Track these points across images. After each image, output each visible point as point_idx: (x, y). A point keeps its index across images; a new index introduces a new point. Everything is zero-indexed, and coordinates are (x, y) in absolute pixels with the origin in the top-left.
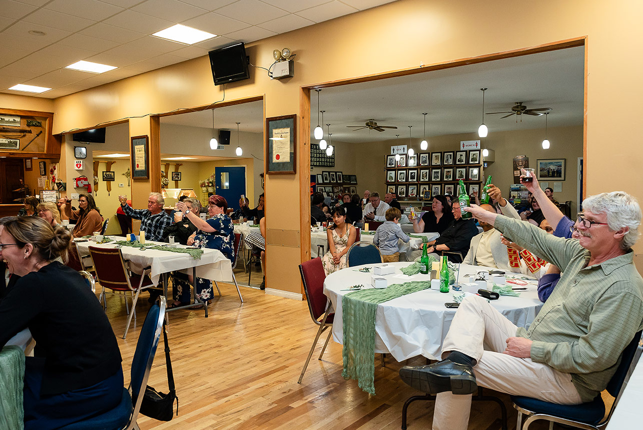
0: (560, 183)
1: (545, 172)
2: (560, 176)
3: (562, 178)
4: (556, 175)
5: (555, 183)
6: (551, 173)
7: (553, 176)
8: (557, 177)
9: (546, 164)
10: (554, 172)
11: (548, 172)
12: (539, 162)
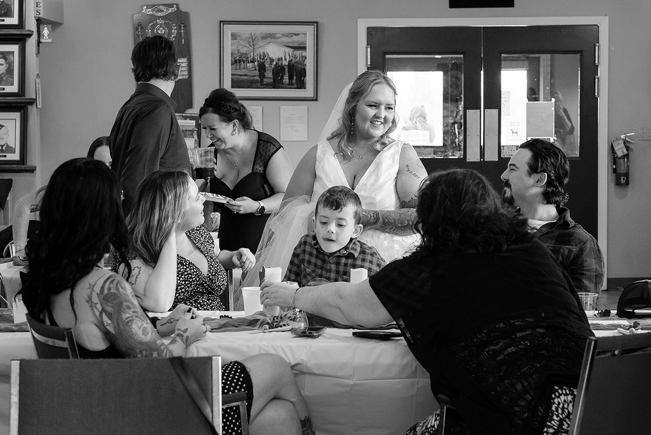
0: (302, 107)
1: (250, 69)
2: (301, 85)
3: (309, 92)
4: (286, 79)
5: (286, 109)
6: (269, 74)
7: (276, 84)
8: (290, 86)
9: (252, 41)
10: (279, 71)
11: (262, 68)
12: (229, 30)
